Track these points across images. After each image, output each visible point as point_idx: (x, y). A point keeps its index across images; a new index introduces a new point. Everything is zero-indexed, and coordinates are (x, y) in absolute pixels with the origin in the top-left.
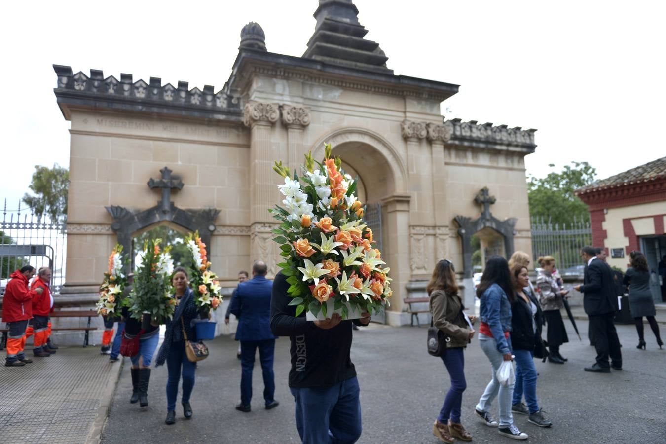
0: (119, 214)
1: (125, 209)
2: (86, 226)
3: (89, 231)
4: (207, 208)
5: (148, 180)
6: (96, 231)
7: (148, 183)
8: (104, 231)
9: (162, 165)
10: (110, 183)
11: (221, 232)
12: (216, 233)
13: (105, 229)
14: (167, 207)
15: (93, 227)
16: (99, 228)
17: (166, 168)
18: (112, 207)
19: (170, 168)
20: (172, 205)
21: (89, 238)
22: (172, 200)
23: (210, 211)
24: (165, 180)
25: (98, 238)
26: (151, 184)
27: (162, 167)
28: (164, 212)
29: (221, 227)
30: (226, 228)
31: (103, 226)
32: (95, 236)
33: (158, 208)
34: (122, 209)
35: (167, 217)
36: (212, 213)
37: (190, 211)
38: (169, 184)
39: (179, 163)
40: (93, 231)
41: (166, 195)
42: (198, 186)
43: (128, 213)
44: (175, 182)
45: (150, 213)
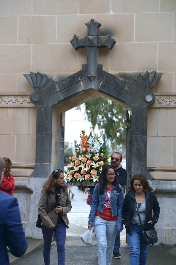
0: (38, 83)
1: (45, 75)
2: (6, 97)
3: (10, 104)
4: (143, 71)
5: (72, 38)
6: (18, 104)
7: (72, 42)
8: (25, 104)
9: (87, 17)
10: (31, 45)
11: (164, 104)
12: (157, 105)
13: (26, 102)
14: (93, 72)
15: (13, 99)
16: (20, 99)
17: (92, 20)
18: (32, 74)
19: (97, 20)
20: (99, 68)
21: (10, 111)
22: (99, 62)
23: (148, 74)
24: (90, 37)
25: (19, 112)
26: (74, 42)
27: (88, 20)
28: (90, 79)
29: (165, 98)
30: (172, 98)
31: (24, 98)
32: (16, 109)
33: (83, 74)
34: (42, 76)
35: (93, 85)
36: (151, 77)
37: (123, 76)
38: (95, 42)
39: (112, 13)
40: (14, 104)
41: (92, 56)
42: (134, 42)
43: (49, 80)
44: (104, 38)
45: (73, 79)
